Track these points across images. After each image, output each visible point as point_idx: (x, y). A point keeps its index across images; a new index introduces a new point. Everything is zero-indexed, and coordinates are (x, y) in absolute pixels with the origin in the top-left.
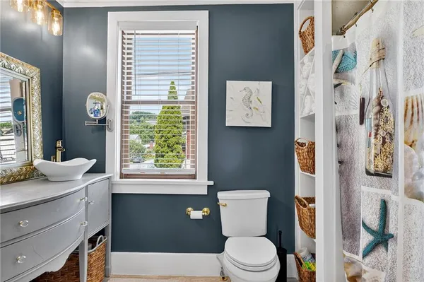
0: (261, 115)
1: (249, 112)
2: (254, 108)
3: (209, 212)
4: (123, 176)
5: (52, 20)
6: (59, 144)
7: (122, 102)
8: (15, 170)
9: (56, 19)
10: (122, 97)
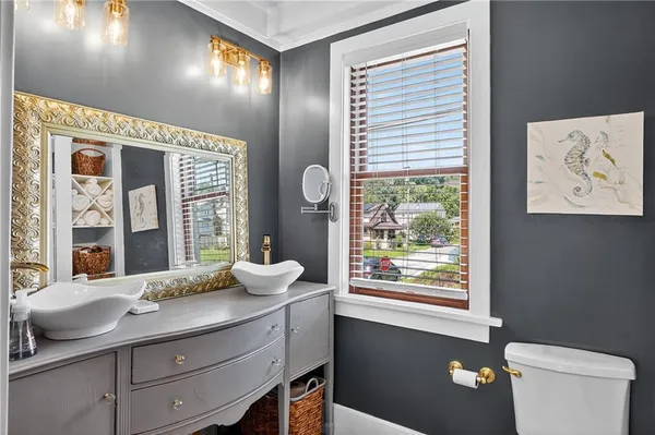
0: (615, 190)
1: (583, 183)
2: (596, 174)
3: (493, 376)
4: (352, 290)
5: (260, 75)
6: (267, 240)
7: (352, 176)
8: (212, 275)
9: (264, 72)
10: (352, 169)
